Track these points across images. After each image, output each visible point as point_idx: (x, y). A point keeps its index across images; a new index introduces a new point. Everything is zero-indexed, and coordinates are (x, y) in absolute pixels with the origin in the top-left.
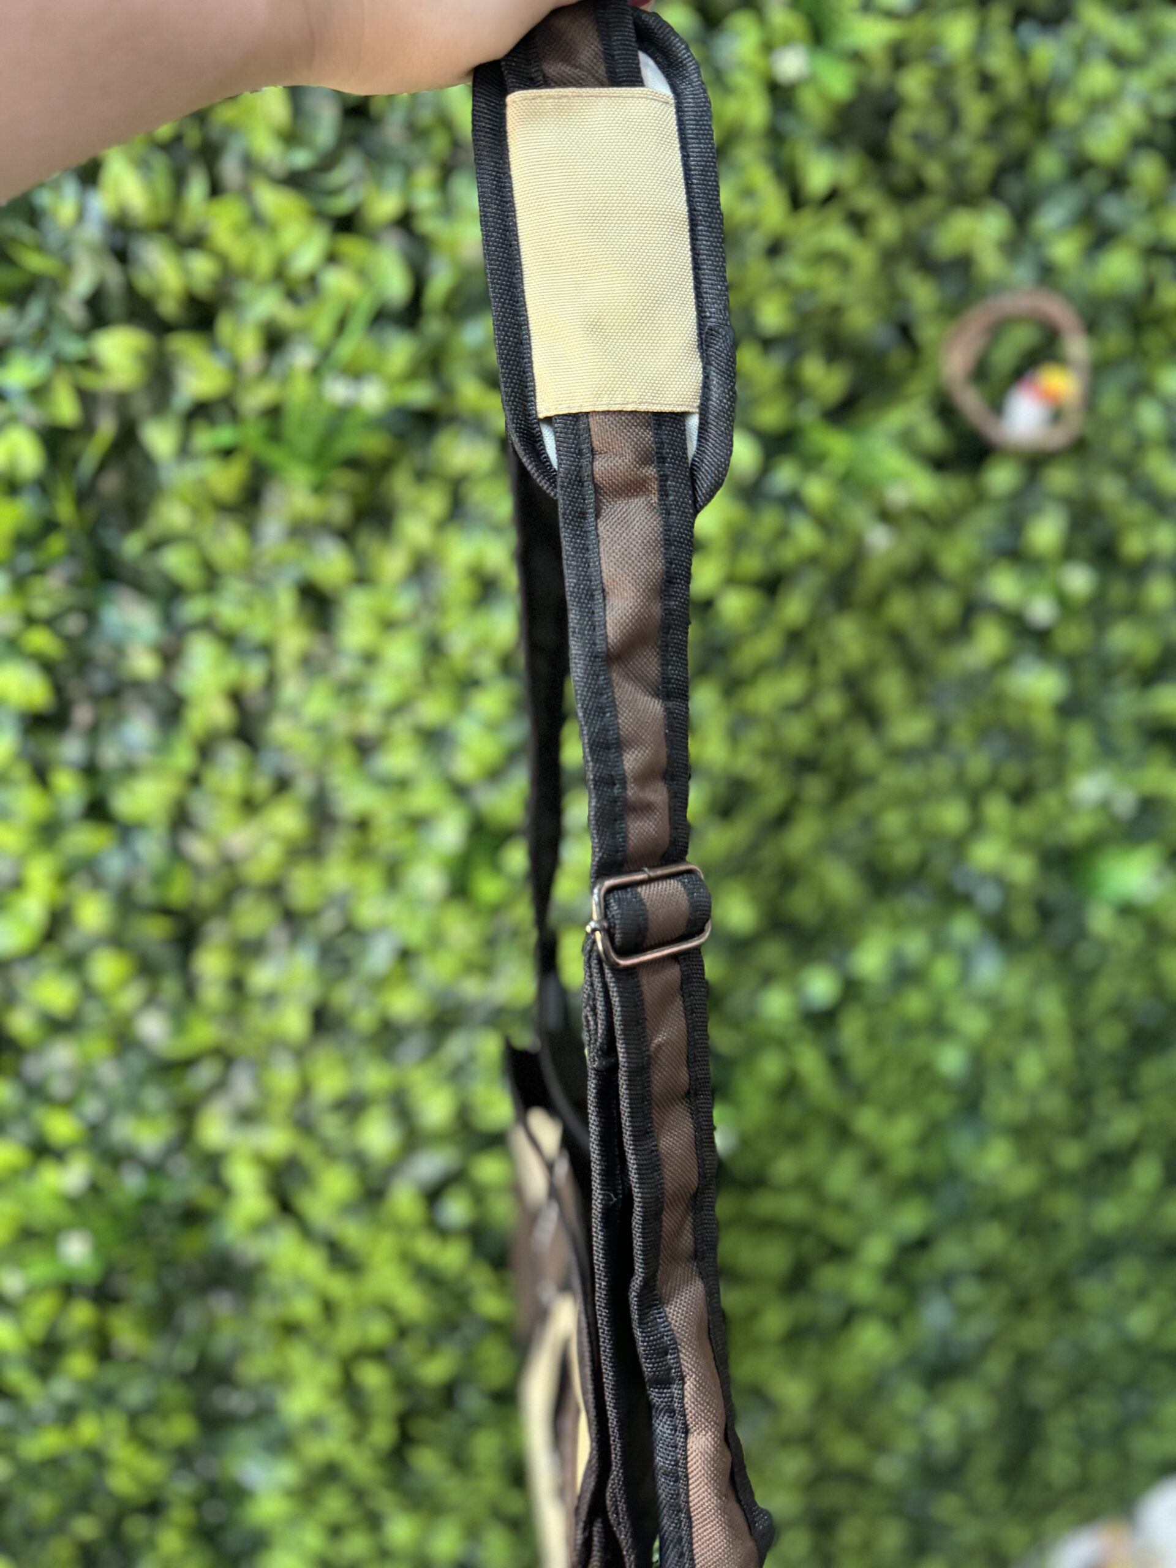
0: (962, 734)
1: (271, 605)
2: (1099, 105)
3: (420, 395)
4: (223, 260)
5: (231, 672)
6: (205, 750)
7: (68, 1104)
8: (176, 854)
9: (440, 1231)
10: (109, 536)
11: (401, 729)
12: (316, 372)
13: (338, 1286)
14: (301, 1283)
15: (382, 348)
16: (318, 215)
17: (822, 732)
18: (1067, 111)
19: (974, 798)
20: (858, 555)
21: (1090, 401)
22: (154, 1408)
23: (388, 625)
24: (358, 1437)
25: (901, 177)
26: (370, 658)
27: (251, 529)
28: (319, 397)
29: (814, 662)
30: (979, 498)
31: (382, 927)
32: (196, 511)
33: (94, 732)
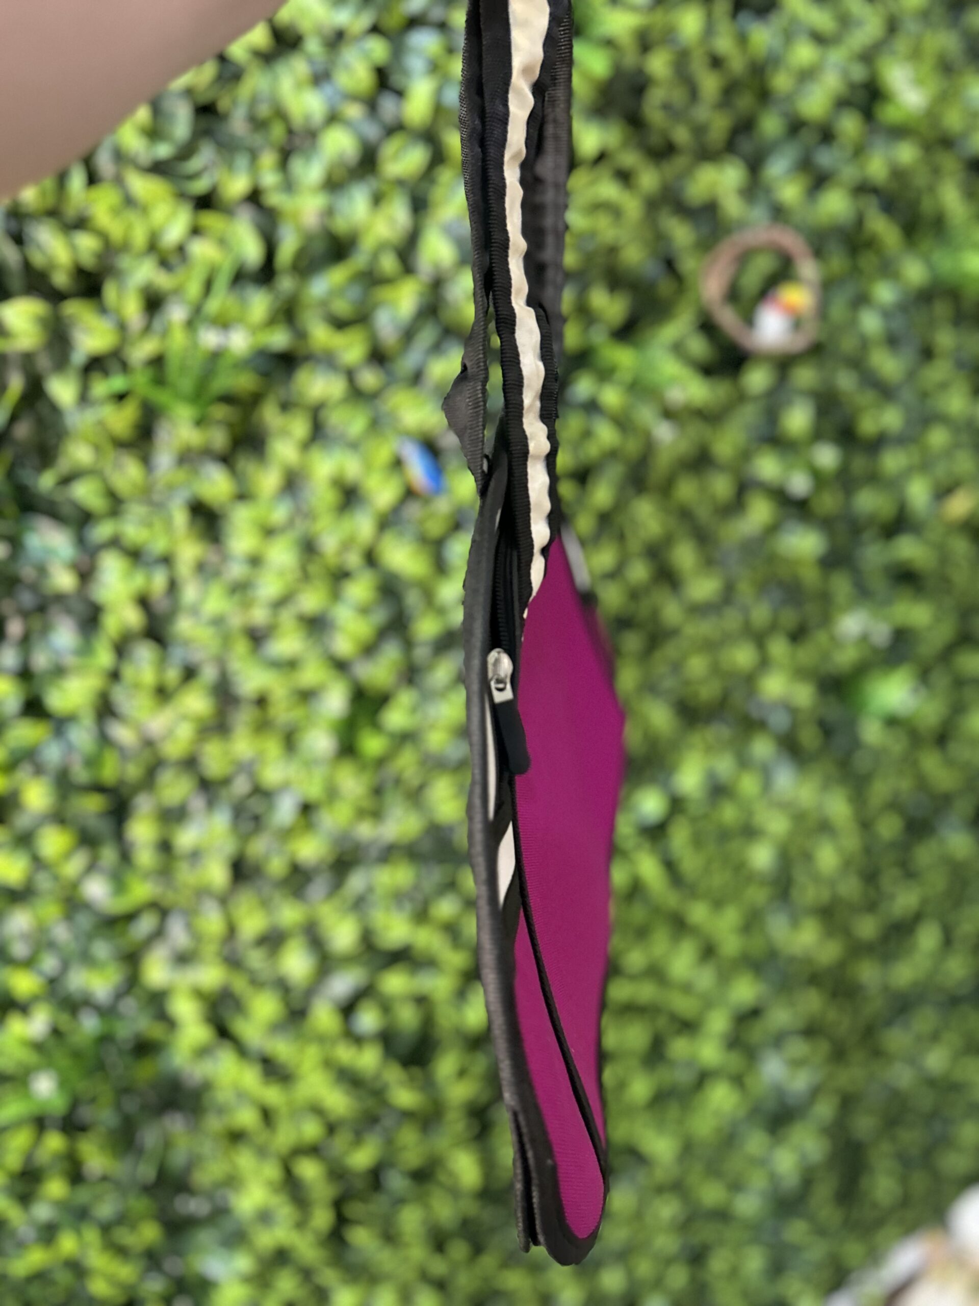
0: (745, 589)
1: (168, 523)
2: (807, 75)
3: (279, 339)
4: (104, 237)
5: (139, 581)
6: (121, 649)
7: (29, 963)
8: (104, 740)
9: (356, 1039)
10: (26, 475)
11: (287, 618)
12: (191, 324)
13: (273, 1095)
14: (242, 1095)
15: (244, 303)
16: (182, 196)
17: (635, 594)
18: (781, 82)
19: (759, 639)
20: (649, 448)
21: (822, 310)
22: (123, 1219)
23: (269, 532)
24: (301, 1225)
25: (655, 140)
26: (255, 561)
27: (146, 460)
28: (195, 345)
29: (621, 538)
30: (741, 397)
31: (285, 786)
32: (97, 449)
33: (26, 641)
